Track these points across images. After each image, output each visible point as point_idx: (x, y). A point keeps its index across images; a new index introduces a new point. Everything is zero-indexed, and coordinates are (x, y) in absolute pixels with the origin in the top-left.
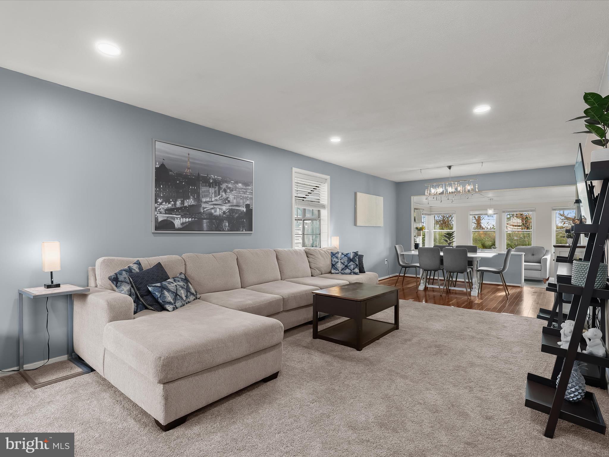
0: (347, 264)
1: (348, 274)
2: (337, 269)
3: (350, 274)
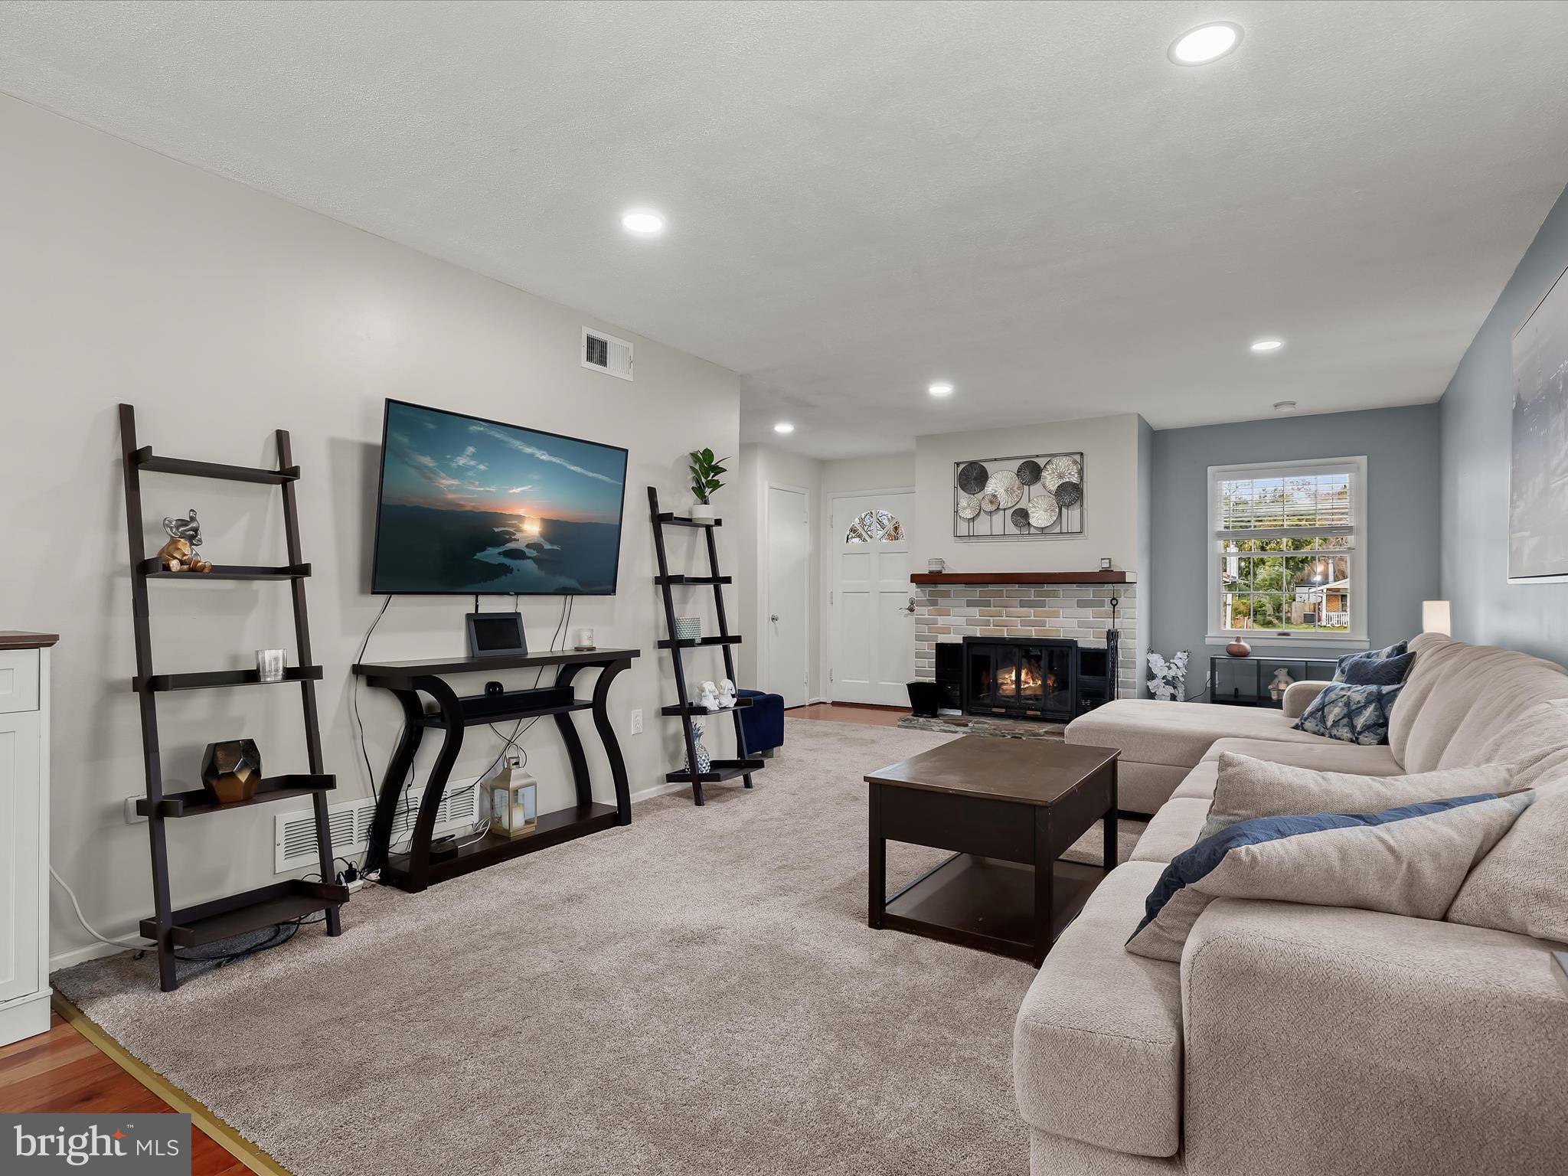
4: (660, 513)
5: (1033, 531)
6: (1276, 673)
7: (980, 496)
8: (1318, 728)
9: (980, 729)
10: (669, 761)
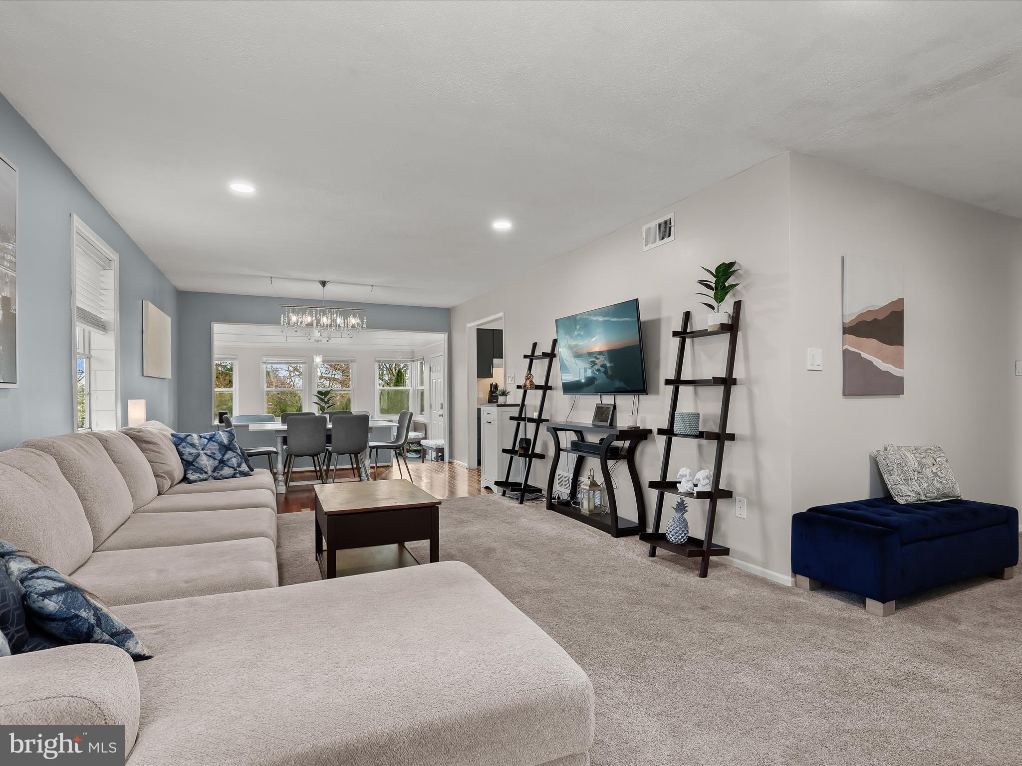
0: (221, 457)
1: (230, 478)
2: (202, 469)
3: (234, 476)
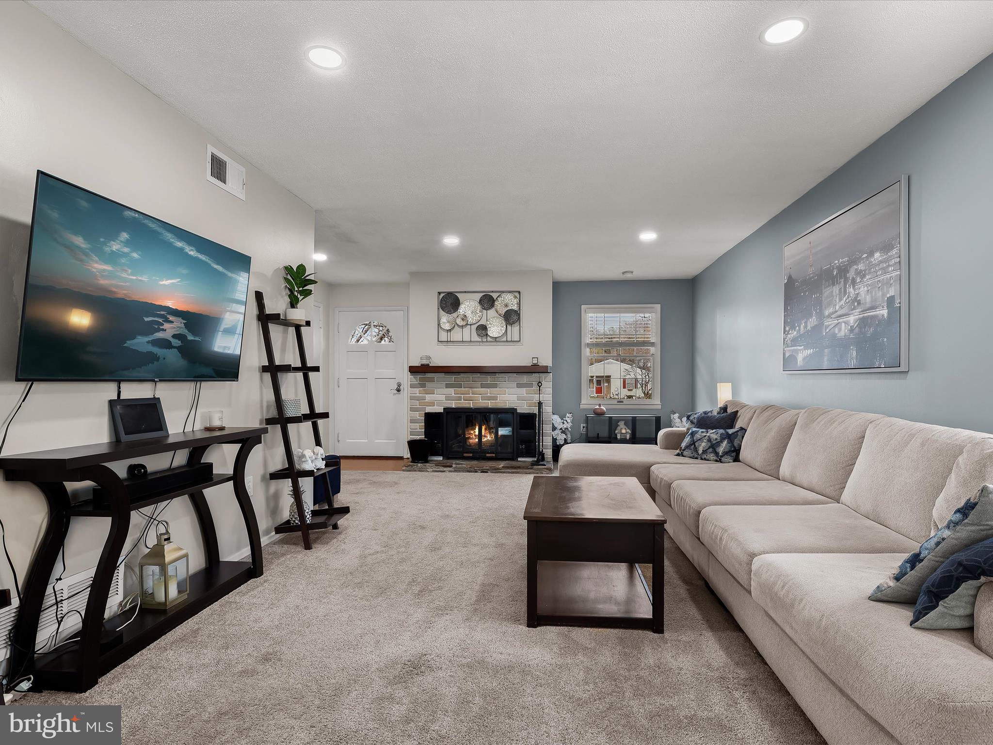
4: (267, 313)
5: (489, 339)
6: (619, 424)
7: (455, 315)
8: (693, 454)
9: (461, 468)
10: (271, 516)
